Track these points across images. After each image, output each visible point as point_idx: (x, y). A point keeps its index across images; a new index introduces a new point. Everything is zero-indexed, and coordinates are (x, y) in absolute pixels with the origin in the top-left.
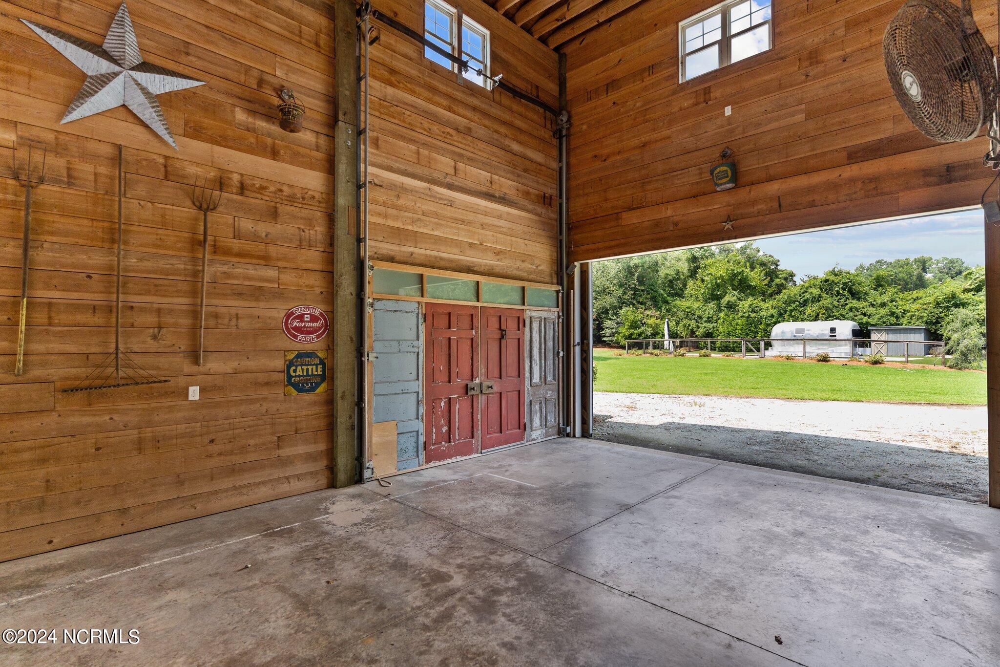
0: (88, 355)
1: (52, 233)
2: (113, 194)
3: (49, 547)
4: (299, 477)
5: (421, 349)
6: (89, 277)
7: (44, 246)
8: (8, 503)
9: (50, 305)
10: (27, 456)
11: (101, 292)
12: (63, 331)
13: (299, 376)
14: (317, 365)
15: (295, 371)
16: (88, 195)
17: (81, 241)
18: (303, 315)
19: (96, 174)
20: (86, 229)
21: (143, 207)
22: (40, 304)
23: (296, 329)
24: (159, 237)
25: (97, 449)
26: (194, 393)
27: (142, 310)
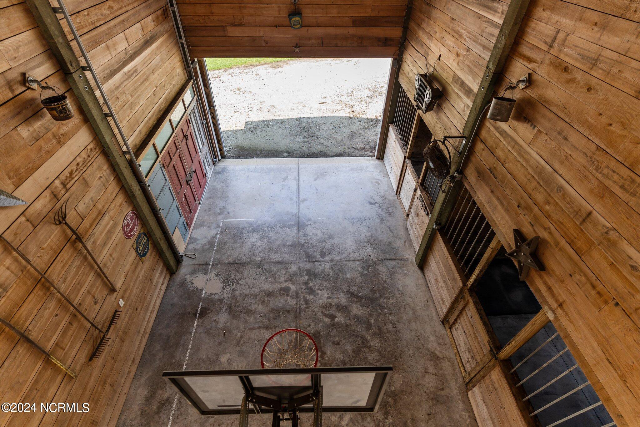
0: (84, 340)
1: (26, 320)
2: (25, 267)
4: (162, 284)
6: (57, 315)
7: (30, 329)
8: (108, 404)
9: (57, 344)
10: (99, 389)
11: (66, 314)
12: (70, 345)
13: (142, 250)
14: (144, 237)
15: (140, 250)
16: (17, 283)
17: (39, 307)
19: (8, 269)
20: (35, 299)
21: (41, 256)
22: (54, 349)
23: (130, 231)
24: (60, 262)
25: (113, 359)
26: (121, 302)
27: (84, 300)
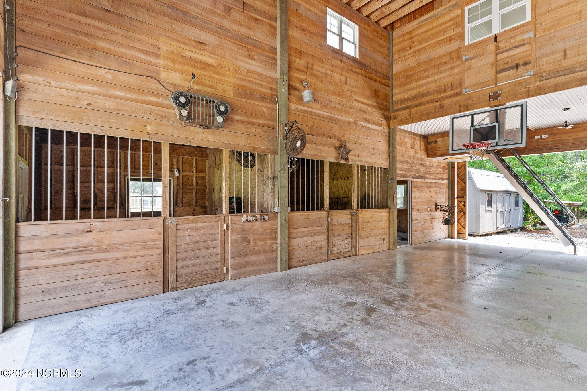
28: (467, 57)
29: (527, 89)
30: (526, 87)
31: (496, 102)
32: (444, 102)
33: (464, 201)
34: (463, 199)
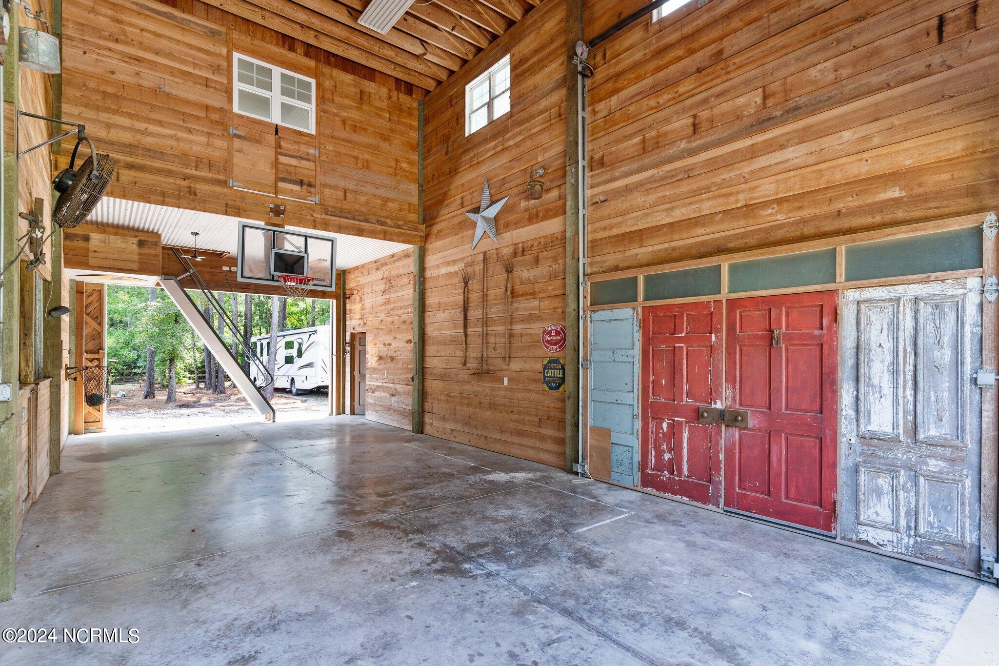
3: (469, 443)
4: (548, 451)
5: (636, 358)
13: (550, 377)
14: (559, 369)
15: (547, 373)
18: (551, 331)
23: (548, 341)
26: (506, 382)
28: (236, 132)
29: (313, 218)
30: (312, 216)
31: (276, 220)
32: (197, 186)
33: (98, 360)
34: (96, 356)
